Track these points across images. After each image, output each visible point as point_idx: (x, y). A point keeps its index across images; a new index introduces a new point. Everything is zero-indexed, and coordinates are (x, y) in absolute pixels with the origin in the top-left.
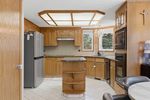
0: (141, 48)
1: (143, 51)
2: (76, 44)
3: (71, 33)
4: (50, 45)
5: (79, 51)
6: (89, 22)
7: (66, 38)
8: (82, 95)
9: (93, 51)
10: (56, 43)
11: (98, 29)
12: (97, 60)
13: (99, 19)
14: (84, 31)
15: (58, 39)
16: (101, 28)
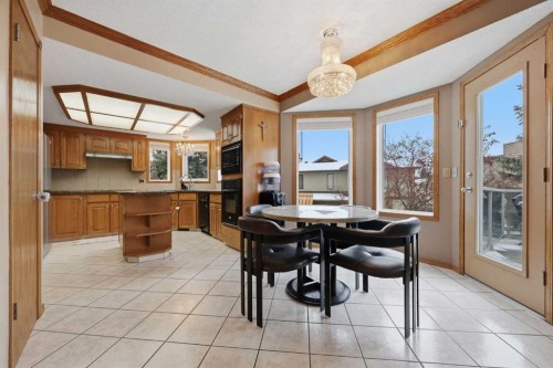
0: (259, 172)
1: (262, 174)
2: (135, 167)
3: (125, 145)
4: (63, 167)
5: (141, 181)
6: (170, 127)
7: (110, 153)
8: (166, 254)
9: (171, 182)
10: (82, 163)
11: (183, 142)
12: (183, 197)
13: (191, 125)
14: (151, 143)
15: (88, 155)
16: (187, 142)
